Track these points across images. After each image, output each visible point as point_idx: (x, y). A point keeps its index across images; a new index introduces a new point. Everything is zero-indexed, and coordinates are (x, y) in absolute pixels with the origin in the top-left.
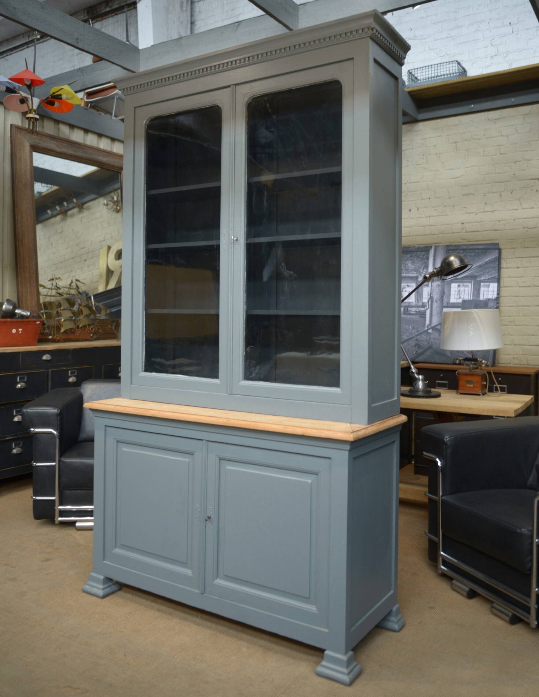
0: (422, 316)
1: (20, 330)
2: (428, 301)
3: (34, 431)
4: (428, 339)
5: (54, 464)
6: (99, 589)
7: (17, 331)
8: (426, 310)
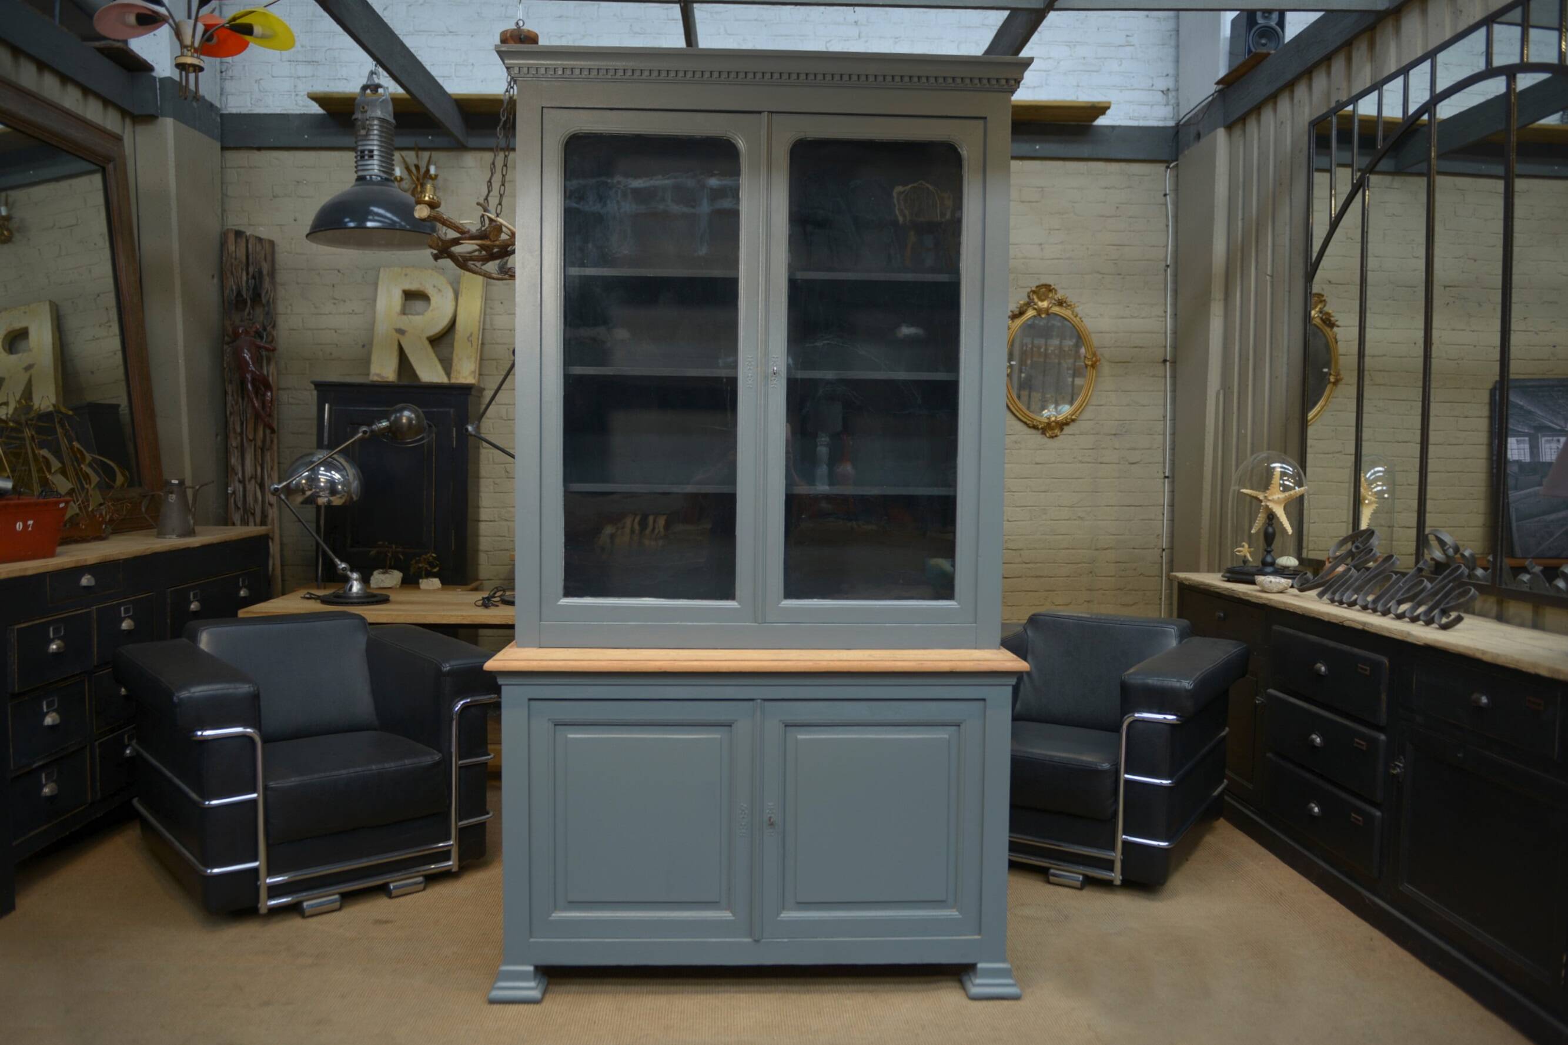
1: (30, 522)
3: (202, 735)
5: (254, 795)
6: (531, 988)
7: (25, 526)
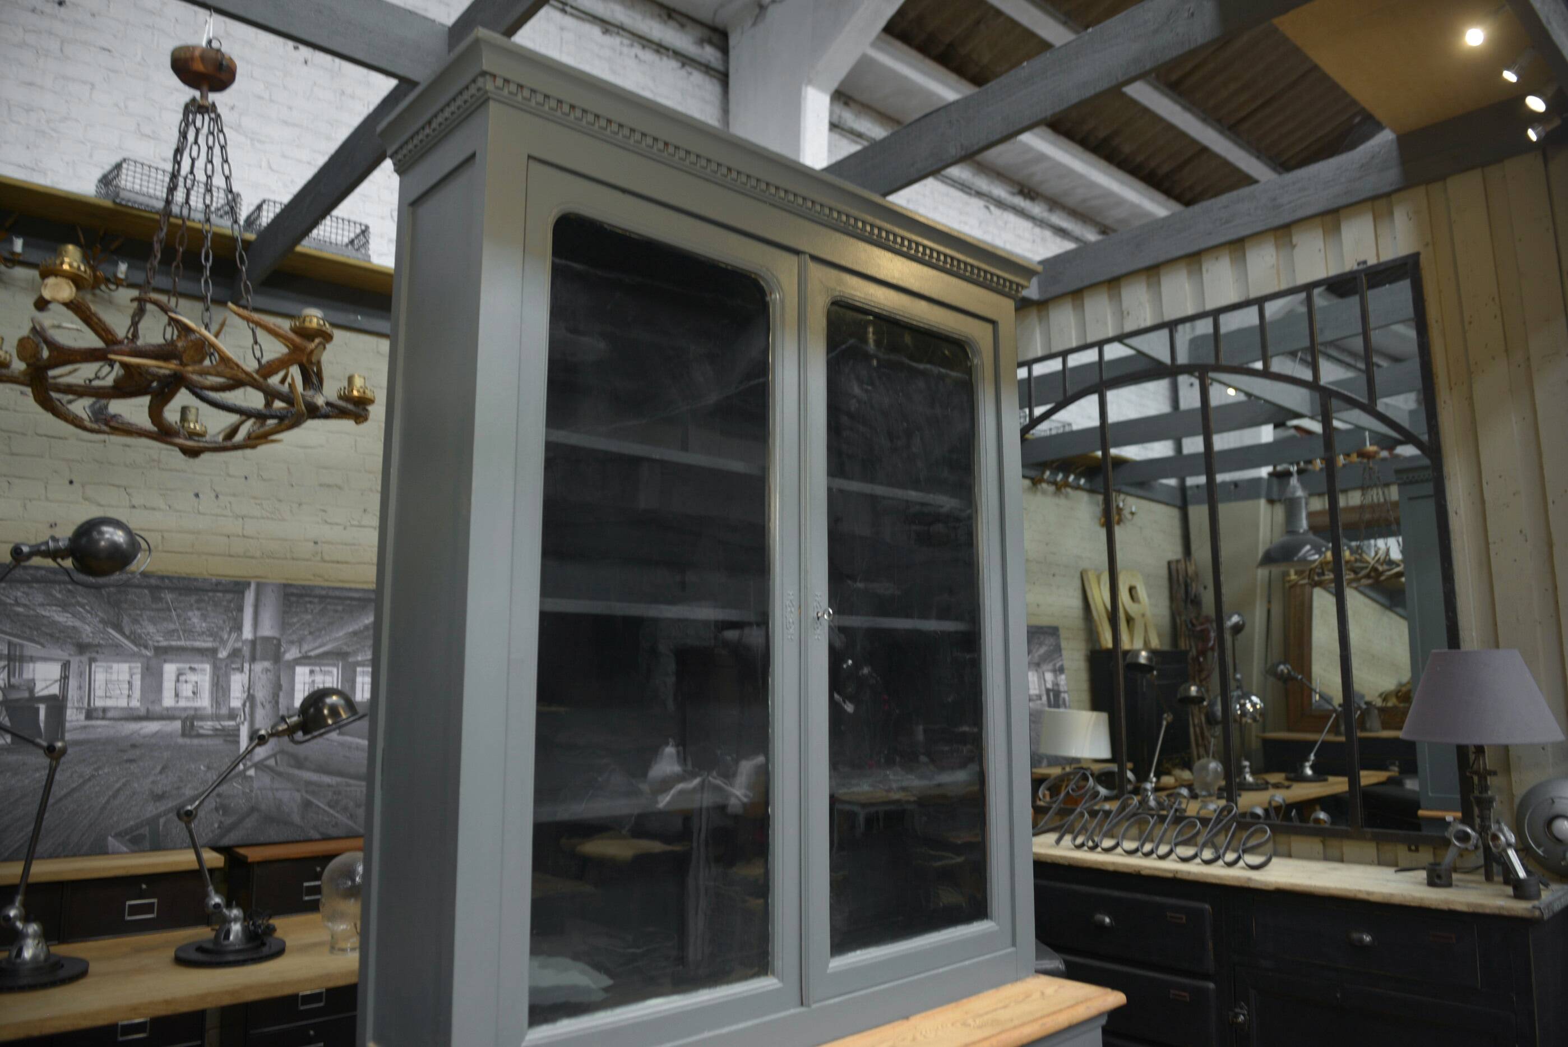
0: (229, 739)
2: (244, 705)
4: (248, 790)
8: (238, 726)
